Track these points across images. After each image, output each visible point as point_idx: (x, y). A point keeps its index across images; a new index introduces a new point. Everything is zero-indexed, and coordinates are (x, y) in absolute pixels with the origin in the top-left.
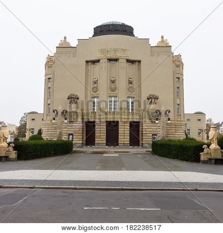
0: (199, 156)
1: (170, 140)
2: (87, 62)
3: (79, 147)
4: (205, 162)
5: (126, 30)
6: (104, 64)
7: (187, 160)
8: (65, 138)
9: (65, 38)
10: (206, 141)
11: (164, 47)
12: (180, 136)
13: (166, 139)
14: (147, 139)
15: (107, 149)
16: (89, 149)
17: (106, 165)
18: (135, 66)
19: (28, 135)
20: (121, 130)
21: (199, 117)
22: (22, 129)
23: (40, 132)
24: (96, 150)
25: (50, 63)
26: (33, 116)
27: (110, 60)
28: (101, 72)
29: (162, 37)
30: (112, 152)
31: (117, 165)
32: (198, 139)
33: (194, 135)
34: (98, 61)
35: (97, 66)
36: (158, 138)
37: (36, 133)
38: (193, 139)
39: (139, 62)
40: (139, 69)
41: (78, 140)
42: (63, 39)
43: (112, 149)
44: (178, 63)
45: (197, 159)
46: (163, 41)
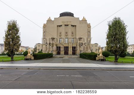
0: (96, 58)
1: (86, 53)
2: (58, 26)
3: (55, 55)
4: (97, 60)
5: (71, 15)
6: (63, 27)
7: (91, 60)
8: (50, 52)
9: (50, 18)
10: (98, 53)
11: (84, 21)
12: (89, 51)
13: (85, 52)
14: (78, 52)
15: (64, 56)
16: (58, 56)
17: (64, 61)
18: (74, 27)
19: (37, 51)
20: (69, 50)
21: (96, 45)
22: (35, 49)
23: (42, 50)
24: (60, 56)
25: (45, 26)
26: (39, 45)
27: (65, 25)
28: (62, 30)
29: (84, 17)
31: (68, 61)
32: (96, 52)
33: (94, 51)
34: (61, 26)
35: (61, 27)
36: (82, 52)
37: (40, 50)
38: (94, 53)
39: (76, 26)
40: (76, 29)
41: (54, 53)
42: (49, 18)
43: (66, 56)
44: (89, 26)
45: (95, 59)
46: (84, 18)
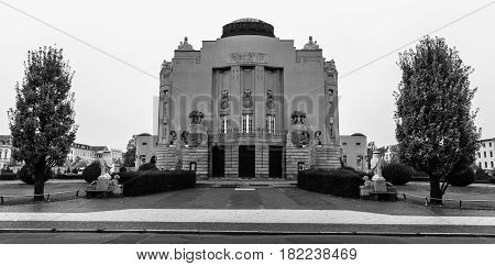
0: (359, 190)
1: (321, 170)
2: (214, 70)
3: (204, 179)
4: (366, 198)
5: (264, 29)
6: (236, 72)
7: (343, 196)
8: (185, 167)
9: (186, 39)
10: (367, 172)
11: (313, 51)
12: (334, 164)
13: (316, 168)
14: (291, 168)
15: (240, 181)
16: (217, 182)
17: (239, 202)
18: (276, 75)
19: (138, 163)
20: (258, 157)
21: (358, 139)
22: (130, 156)
23: (153, 160)
24: (225, 183)
25: (167, 71)
26: (144, 139)
27: (244, 67)
28: (233, 84)
29: (311, 38)
30: (247, 186)
31: (253, 202)
32: (357, 168)
33: (351, 163)
34: (228, 69)
35: (227, 76)
36: (305, 168)
37: (148, 161)
38: (350, 169)
39: (281, 69)
40: (281, 79)
41: (202, 170)
42: (183, 41)
43: (247, 182)
44: (330, 71)
45: (354, 194)
46: (311, 43)
